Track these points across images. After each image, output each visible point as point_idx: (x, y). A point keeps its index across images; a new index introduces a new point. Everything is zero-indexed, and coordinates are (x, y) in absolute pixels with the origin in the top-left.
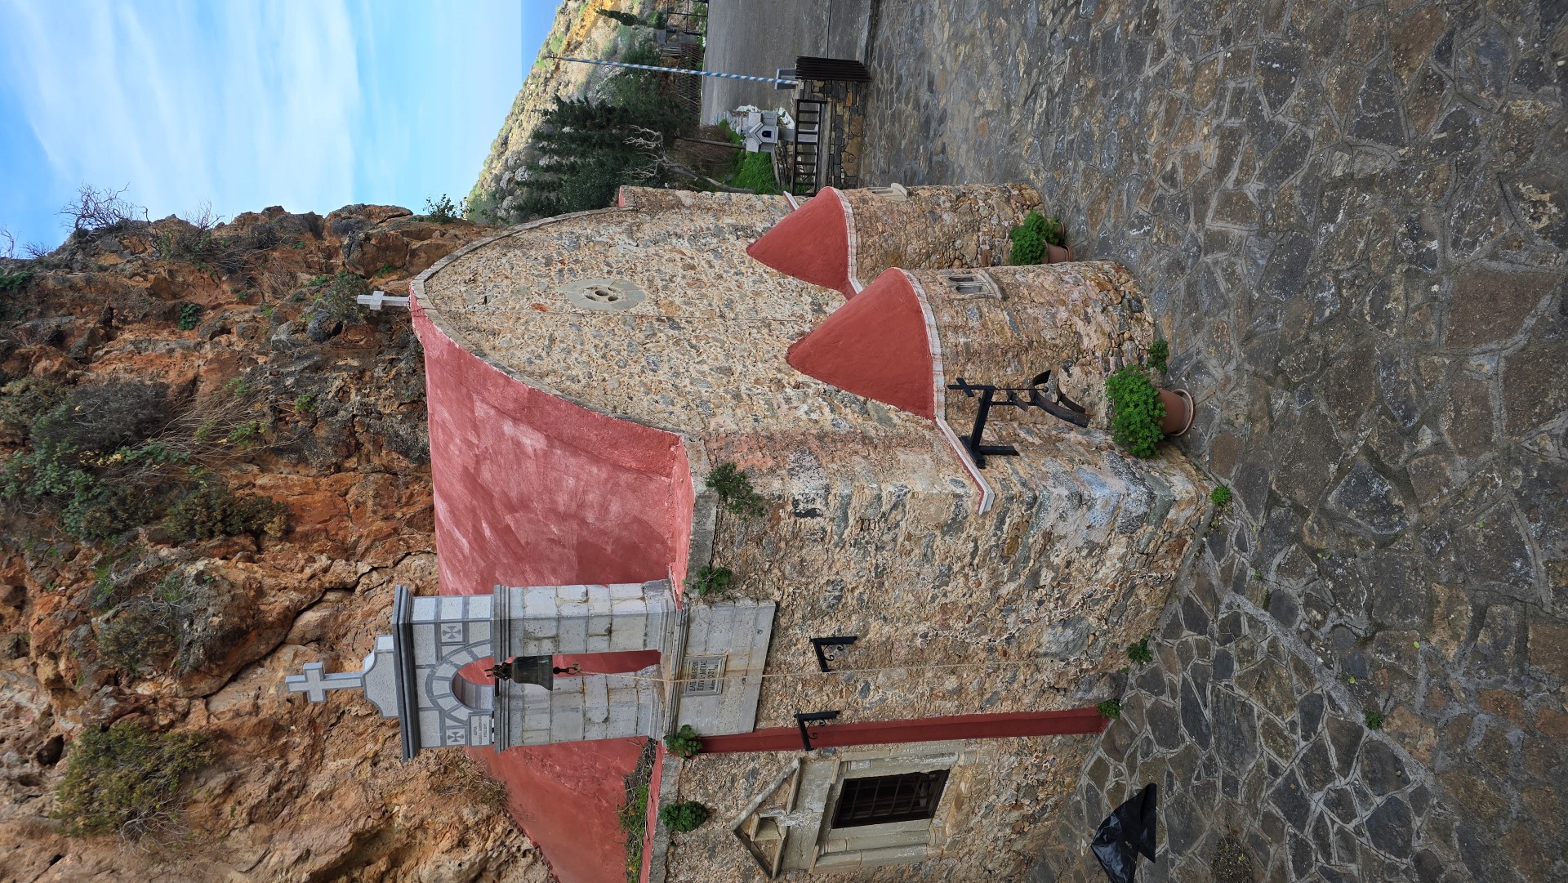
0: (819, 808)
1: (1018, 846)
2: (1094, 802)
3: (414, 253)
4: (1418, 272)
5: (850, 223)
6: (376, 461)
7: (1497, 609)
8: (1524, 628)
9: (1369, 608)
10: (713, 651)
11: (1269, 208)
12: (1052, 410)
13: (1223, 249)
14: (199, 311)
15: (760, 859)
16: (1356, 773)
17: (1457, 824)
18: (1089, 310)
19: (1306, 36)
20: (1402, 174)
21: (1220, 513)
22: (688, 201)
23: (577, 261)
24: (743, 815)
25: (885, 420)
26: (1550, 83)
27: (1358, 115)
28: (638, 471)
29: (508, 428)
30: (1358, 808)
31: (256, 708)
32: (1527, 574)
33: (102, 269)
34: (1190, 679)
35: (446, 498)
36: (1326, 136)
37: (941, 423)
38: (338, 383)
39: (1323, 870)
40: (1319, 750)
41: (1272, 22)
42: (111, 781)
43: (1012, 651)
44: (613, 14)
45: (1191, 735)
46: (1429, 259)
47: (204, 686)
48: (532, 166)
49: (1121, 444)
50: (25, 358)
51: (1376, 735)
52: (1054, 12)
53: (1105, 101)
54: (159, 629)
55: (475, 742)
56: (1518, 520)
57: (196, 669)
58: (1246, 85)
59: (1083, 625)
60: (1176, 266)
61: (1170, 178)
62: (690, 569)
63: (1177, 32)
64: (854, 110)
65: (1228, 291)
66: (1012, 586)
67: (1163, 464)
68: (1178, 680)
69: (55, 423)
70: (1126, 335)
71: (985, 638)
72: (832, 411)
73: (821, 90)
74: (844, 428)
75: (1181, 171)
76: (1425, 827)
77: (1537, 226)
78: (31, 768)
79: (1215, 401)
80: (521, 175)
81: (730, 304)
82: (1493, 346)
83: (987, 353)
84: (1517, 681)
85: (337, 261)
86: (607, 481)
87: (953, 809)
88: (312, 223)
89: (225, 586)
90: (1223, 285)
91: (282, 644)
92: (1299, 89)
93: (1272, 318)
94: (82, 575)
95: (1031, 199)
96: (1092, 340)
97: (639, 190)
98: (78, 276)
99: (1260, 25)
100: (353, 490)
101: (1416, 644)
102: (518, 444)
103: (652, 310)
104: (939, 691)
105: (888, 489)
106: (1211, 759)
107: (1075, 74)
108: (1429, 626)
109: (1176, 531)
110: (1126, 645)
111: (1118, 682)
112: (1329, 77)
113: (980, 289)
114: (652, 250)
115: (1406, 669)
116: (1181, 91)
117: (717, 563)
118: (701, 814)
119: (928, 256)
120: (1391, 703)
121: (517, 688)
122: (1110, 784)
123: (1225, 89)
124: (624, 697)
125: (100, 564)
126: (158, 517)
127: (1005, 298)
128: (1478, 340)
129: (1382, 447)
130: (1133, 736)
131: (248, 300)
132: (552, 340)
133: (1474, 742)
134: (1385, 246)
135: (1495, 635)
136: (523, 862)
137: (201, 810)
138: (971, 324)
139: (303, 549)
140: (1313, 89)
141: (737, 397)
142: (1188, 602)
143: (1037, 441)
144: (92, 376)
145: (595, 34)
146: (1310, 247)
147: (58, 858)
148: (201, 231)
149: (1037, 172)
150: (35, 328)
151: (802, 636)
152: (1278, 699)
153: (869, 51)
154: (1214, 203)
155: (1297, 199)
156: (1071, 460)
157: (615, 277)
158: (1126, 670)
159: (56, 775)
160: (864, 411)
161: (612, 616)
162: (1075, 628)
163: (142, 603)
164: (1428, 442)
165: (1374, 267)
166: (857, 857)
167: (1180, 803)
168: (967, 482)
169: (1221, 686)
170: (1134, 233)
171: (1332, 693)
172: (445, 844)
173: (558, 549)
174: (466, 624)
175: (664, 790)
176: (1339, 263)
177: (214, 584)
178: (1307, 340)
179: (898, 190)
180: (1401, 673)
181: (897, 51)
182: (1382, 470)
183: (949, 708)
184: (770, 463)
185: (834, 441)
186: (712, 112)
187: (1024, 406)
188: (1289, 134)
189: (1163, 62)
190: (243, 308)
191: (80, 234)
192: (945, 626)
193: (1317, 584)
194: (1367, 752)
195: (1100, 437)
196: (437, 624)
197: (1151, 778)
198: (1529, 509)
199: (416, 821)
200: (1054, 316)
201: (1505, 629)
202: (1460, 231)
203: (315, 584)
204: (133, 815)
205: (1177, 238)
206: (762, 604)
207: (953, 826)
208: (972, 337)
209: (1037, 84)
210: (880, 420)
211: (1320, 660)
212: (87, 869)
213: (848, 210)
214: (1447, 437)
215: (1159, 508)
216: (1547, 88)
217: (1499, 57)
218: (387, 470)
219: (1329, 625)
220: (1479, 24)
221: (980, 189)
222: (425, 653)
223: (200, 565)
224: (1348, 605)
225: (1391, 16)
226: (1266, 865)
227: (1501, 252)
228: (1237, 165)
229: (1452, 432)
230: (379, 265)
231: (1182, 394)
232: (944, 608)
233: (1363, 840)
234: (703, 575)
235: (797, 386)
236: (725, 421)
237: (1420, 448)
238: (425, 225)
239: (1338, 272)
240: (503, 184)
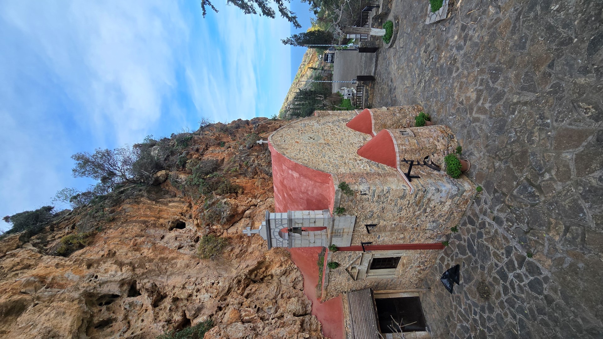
0: (367, 265)
1: (419, 276)
2: (441, 267)
3: (268, 128)
4: (543, 129)
5: (372, 117)
6: (261, 176)
7: (573, 228)
8: (584, 234)
9: (528, 223)
10: (340, 227)
11: (493, 111)
12: (430, 166)
13: (478, 122)
14: (224, 143)
15: (352, 276)
16: (524, 269)
17: (560, 288)
18: (439, 139)
19: (504, 64)
20: (537, 101)
21: (479, 194)
22: (331, 114)
23: (305, 130)
24: (348, 266)
25: (384, 169)
26: (591, 73)
27: (521, 84)
28: (321, 183)
29: (290, 172)
30: (525, 279)
31: (237, 232)
32: (585, 218)
33: (206, 135)
34: (470, 238)
35: (276, 187)
36: (511, 91)
37: (399, 169)
38: (253, 159)
39: (513, 295)
40: (511, 262)
41: (492, 60)
42: (208, 247)
43: (419, 229)
44: (312, 68)
45: (470, 253)
46: (548, 125)
47: (226, 227)
48: (294, 104)
49: (449, 175)
50: (191, 155)
51: (531, 259)
52: (426, 61)
53: (441, 83)
54: (217, 214)
55: (284, 246)
56: (581, 202)
57: (225, 223)
58: (484, 77)
59: (439, 222)
60: (464, 126)
61: (461, 103)
62: (334, 208)
63: (462, 64)
64: (371, 88)
65: (480, 133)
66: (419, 212)
67: (461, 180)
68: (466, 238)
69: (197, 169)
70: (450, 145)
71: (411, 225)
72: (370, 167)
73: (363, 83)
74: (373, 171)
75: (465, 101)
76: (548, 287)
77: (587, 115)
78: (193, 243)
79: (477, 163)
80: (291, 106)
81: (342, 139)
82: (571, 150)
83: (411, 151)
84: (581, 249)
85: (252, 130)
86: (313, 185)
87: (402, 267)
88: (247, 122)
89: (230, 205)
90: (478, 132)
91: (242, 218)
92: (502, 78)
93: (495, 141)
94: (202, 202)
95: (420, 109)
96: (440, 147)
97: (319, 111)
98: (201, 137)
99: (489, 61)
100: (256, 183)
101: (544, 235)
102: (293, 175)
103: (323, 142)
104: (399, 238)
105: (386, 188)
106: (476, 260)
107: (432, 76)
108: (549, 230)
109: (466, 198)
110: (450, 228)
111: (448, 237)
112: (512, 74)
113: (408, 134)
114: (323, 126)
115: (541, 242)
116: (464, 80)
117: (341, 206)
118: (337, 265)
119: (393, 125)
120: (536, 251)
121: (293, 234)
122: (446, 263)
123: (478, 79)
124: (319, 237)
125: (205, 199)
126: (217, 189)
127: (415, 136)
128: (565, 149)
129: (532, 178)
130: (452, 251)
131: (234, 140)
132: (300, 150)
133: (565, 266)
134: (531, 121)
135: (573, 235)
136: (295, 271)
137: (226, 255)
138: (406, 143)
139: (246, 196)
140: (506, 78)
141: (345, 163)
142: (469, 217)
143: (425, 174)
144: (204, 158)
145: (307, 73)
146: (506, 121)
147: (198, 263)
148: (225, 125)
149: (422, 102)
150: (193, 148)
151: (363, 224)
152: (498, 246)
153: (375, 73)
154: (475, 109)
155: (502, 108)
156: (435, 179)
157: (314, 133)
158: (451, 234)
159: (198, 245)
160: (378, 166)
161: (315, 219)
162: (436, 223)
163: (214, 208)
164: (548, 177)
165: (528, 127)
166: (376, 277)
167: (467, 270)
168: (407, 186)
169: (480, 240)
170: (451, 117)
171: (516, 247)
172: (278, 265)
173: (302, 200)
174: (282, 220)
175: (328, 259)
176: (516, 126)
177: (228, 204)
178: (506, 147)
179: (384, 108)
180: (539, 243)
181: (382, 72)
182: (531, 184)
183: (401, 242)
184: (354, 181)
185: (371, 175)
186: (335, 90)
187: (422, 166)
188: (498, 91)
189: (458, 72)
190: (233, 142)
191: (202, 127)
192: (400, 222)
193: (511, 215)
194: (528, 264)
195: (442, 172)
196: (275, 220)
197: (458, 263)
198: (586, 199)
199: (271, 260)
200: (429, 141)
201: (577, 233)
202: (558, 117)
203: (249, 204)
204: (212, 255)
205: (464, 119)
206: (352, 216)
207: (402, 271)
208: (407, 147)
209: (421, 79)
210: (382, 169)
211: (511, 236)
212: (204, 266)
213: (372, 114)
214: (554, 177)
215: (461, 193)
216: (590, 74)
217: (571, 66)
218: (263, 178)
219: (514, 227)
220: (563, 57)
221: (406, 107)
222: (272, 226)
223: (225, 200)
224: (521, 222)
225: (532, 57)
226: (494, 291)
227: (573, 123)
228: (482, 99)
229: (556, 175)
230: (261, 131)
231: (466, 161)
232: (400, 218)
233: (526, 288)
234: (338, 209)
235: (360, 160)
236: (342, 170)
237: (545, 179)
238: (271, 121)
239: (516, 128)
240: (287, 109)
